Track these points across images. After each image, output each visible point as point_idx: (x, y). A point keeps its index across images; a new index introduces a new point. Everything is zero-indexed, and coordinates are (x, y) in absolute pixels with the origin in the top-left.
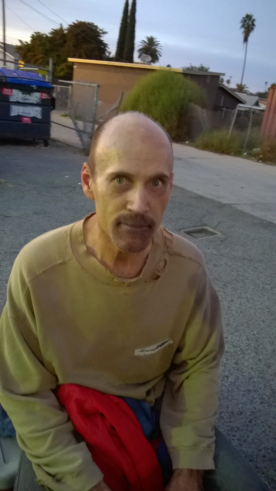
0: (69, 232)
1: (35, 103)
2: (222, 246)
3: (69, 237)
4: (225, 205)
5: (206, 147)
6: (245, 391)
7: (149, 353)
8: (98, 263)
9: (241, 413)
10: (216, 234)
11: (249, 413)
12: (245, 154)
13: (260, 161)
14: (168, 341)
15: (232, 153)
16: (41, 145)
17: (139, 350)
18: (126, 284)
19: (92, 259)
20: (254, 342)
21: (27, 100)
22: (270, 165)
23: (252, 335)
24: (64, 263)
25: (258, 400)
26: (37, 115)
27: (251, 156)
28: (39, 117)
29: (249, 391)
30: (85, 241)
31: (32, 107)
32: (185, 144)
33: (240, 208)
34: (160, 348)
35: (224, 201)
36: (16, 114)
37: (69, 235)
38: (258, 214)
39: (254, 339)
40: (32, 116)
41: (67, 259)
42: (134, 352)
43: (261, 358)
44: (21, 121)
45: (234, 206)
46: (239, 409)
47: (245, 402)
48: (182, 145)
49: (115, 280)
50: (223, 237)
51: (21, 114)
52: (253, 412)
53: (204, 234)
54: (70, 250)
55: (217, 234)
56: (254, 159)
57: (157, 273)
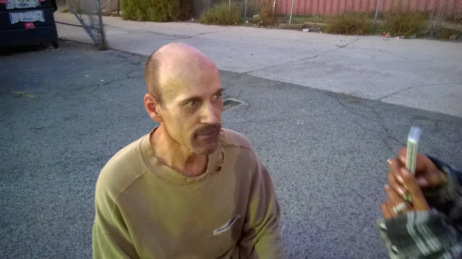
0: (138, 149)
1: (35, 7)
2: (248, 113)
3: (140, 154)
4: (241, 75)
5: (211, 21)
6: (296, 235)
7: (225, 230)
8: (170, 170)
9: (298, 253)
10: (240, 103)
11: (304, 252)
12: (247, 22)
13: (261, 27)
14: (236, 217)
15: (236, 23)
16: (51, 47)
17: (217, 230)
18: (197, 181)
19: (164, 167)
20: (294, 191)
21: (26, 6)
22: (271, 28)
23: (291, 186)
24: (141, 177)
25: (308, 239)
26: (40, 18)
27: (253, 23)
28: (42, 20)
29: (300, 233)
30: (154, 154)
31: (33, 11)
32: (191, 22)
33: (254, 75)
34: (232, 224)
35: (240, 71)
36: (17, 22)
37: (139, 152)
38: (271, 77)
39: (293, 189)
40: (34, 20)
41: (143, 173)
42: (213, 233)
43: (303, 203)
44: (25, 27)
45: (250, 73)
46: (296, 250)
47: (298, 243)
48: (188, 23)
49: (188, 180)
50: (247, 104)
51: (22, 20)
52: (307, 250)
53: (229, 106)
54: (143, 165)
55: (242, 103)
56: (255, 26)
57: (219, 165)
